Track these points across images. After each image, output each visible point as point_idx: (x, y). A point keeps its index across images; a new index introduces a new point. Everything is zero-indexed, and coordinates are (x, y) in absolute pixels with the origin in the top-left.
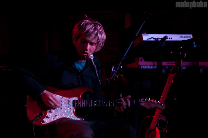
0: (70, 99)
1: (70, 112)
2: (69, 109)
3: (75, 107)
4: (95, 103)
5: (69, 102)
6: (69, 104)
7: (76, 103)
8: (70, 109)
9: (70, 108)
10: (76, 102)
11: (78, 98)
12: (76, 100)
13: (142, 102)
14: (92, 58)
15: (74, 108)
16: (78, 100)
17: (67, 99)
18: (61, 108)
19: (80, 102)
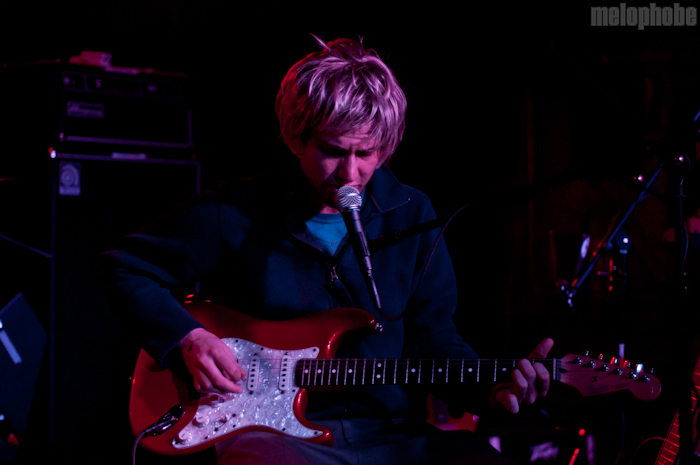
0: (285, 357)
1: (281, 404)
2: (278, 392)
3: (301, 388)
5: (283, 368)
6: (283, 373)
7: (306, 371)
8: (283, 392)
9: (282, 389)
10: (307, 368)
11: (318, 350)
12: (308, 361)
14: (354, 207)
15: (297, 389)
16: (314, 361)
17: (277, 354)
18: (251, 389)
19: (320, 367)
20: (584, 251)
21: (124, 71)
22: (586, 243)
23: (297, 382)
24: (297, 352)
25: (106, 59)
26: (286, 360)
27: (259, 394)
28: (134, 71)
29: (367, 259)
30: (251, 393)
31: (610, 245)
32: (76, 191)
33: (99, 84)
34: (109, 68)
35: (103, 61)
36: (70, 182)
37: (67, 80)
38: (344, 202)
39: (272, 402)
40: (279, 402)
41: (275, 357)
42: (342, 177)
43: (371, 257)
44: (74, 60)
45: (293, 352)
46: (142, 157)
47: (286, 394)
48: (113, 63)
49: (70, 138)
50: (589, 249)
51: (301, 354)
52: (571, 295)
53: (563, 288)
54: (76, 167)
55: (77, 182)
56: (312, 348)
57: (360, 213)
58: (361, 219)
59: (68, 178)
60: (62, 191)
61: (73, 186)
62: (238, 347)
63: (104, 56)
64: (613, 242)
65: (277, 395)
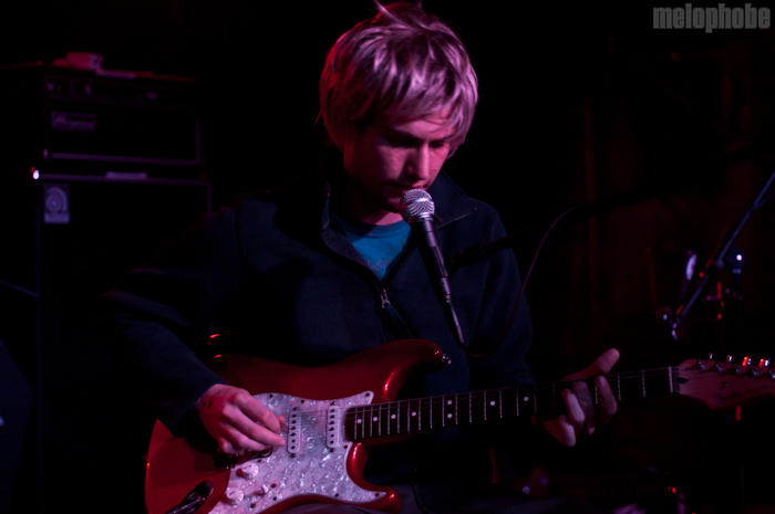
0: (331, 408)
1: (331, 466)
2: (326, 450)
3: (359, 439)
4: (450, 409)
5: (330, 420)
6: (330, 426)
8: (332, 450)
10: (360, 416)
11: (372, 395)
12: (360, 408)
13: (683, 374)
14: (425, 215)
15: (350, 445)
16: (367, 407)
17: (322, 405)
18: (292, 451)
19: (376, 414)
20: (689, 270)
21: (119, 74)
22: (692, 262)
23: (348, 435)
24: (346, 399)
25: (96, 61)
26: (333, 411)
27: (303, 456)
28: (132, 75)
29: (444, 280)
30: (293, 456)
31: (720, 263)
32: (64, 219)
33: (88, 89)
34: (100, 72)
35: (92, 63)
36: (57, 207)
37: (50, 87)
38: (412, 209)
39: (320, 465)
40: (328, 463)
41: (319, 409)
42: (411, 174)
43: (449, 279)
44: (59, 63)
45: (341, 401)
46: (142, 176)
47: (336, 452)
48: (104, 66)
49: (56, 155)
50: (696, 268)
51: (350, 402)
52: (675, 326)
53: (665, 317)
54: (65, 190)
55: (65, 208)
56: (365, 393)
57: (433, 223)
58: (434, 231)
59: (54, 203)
60: (48, 218)
61: (60, 212)
62: (273, 403)
63: (93, 57)
64: (723, 259)
65: (325, 455)
